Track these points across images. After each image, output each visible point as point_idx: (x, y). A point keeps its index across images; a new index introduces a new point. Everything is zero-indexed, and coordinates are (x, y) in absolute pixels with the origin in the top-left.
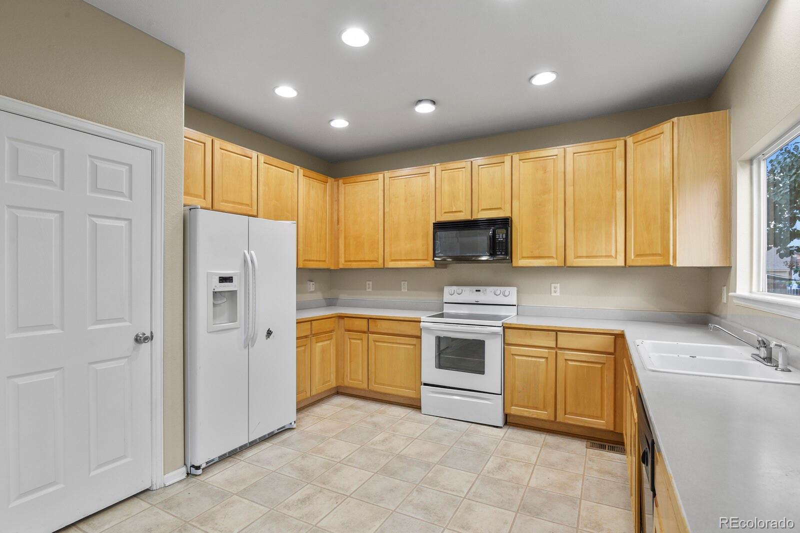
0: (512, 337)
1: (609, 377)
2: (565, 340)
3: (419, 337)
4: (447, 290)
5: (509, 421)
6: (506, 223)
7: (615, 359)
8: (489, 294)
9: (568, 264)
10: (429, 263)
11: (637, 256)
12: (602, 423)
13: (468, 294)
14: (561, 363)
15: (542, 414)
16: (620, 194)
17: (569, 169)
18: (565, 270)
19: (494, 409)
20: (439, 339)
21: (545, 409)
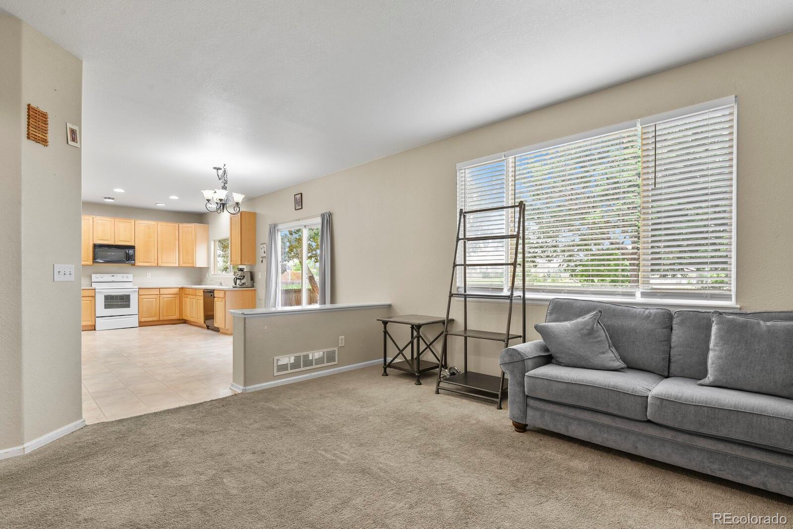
0: (142, 292)
1: (177, 302)
2: (162, 291)
3: (94, 297)
4: (94, 276)
5: (142, 324)
6: (133, 247)
7: (180, 296)
8: (119, 277)
9: (159, 265)
10: (90, 262)
11: (183, 263)
12: (176, 317)
13: (107, 278)
14: (161, 299)
15: (155, 319)
16: (177, 242)
17: (159, 230)
18: (158, 267)
19: (135, 321)
20: (105, 296)
21: (155, 317)
